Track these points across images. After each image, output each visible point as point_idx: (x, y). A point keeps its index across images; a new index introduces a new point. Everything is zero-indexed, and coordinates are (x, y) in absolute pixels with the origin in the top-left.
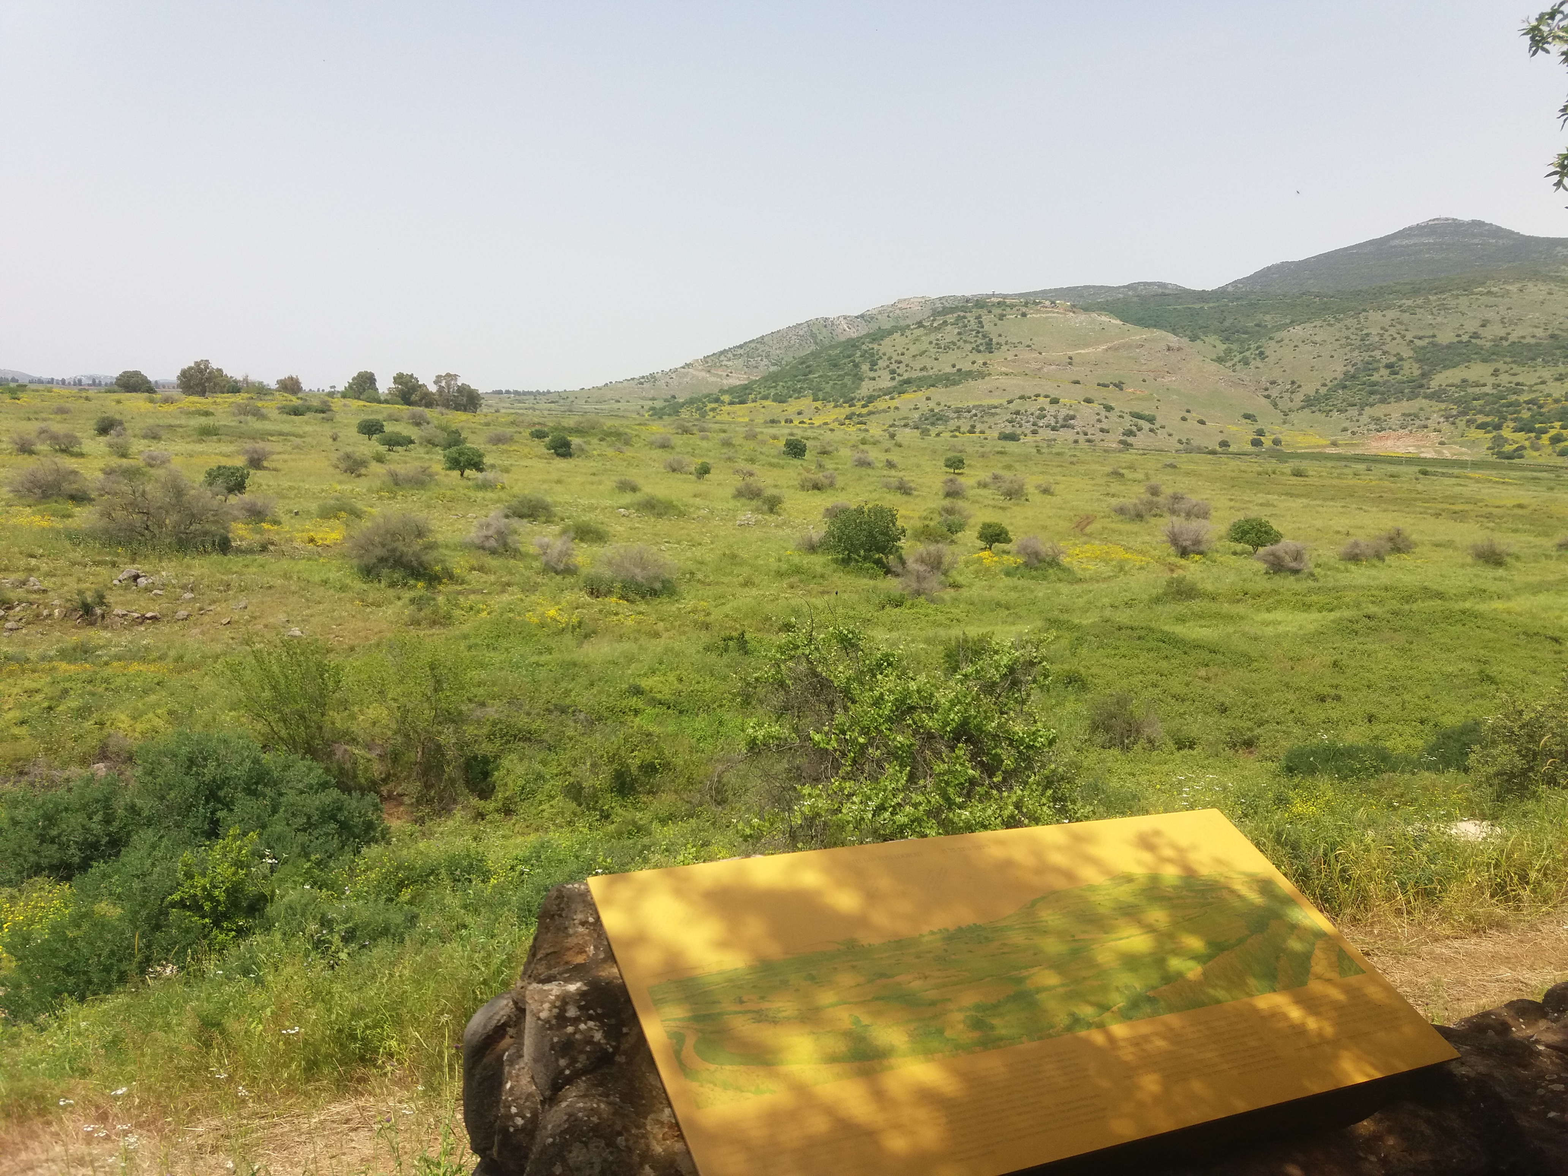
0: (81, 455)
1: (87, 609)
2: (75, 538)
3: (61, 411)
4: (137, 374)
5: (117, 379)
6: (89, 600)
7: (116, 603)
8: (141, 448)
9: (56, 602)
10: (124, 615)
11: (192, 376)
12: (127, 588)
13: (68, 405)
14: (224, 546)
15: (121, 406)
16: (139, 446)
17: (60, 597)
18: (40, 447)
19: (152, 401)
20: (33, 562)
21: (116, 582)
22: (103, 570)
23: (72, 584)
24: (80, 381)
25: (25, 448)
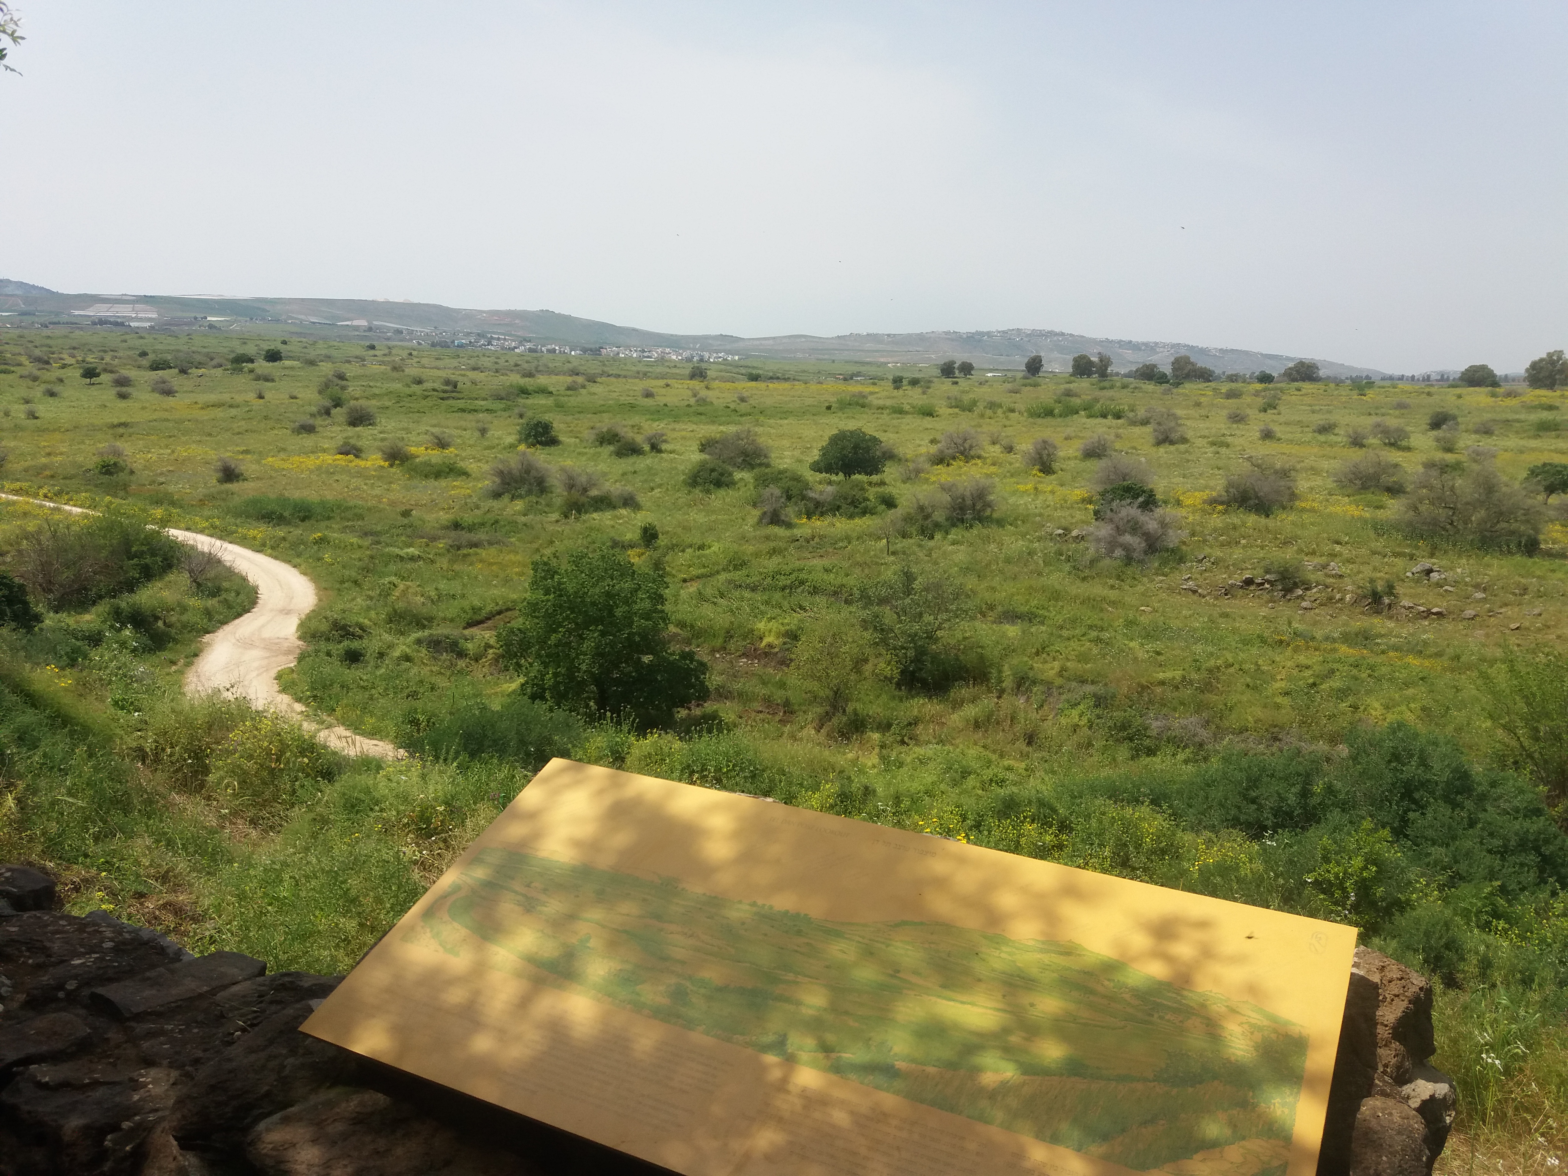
0: (1408, 449)
1: (1376, 598)
2: (1380, 529)
3: (1401, 406)
4: (1484, 368)
5: (1463, 373)
6: (1379, 589)
7: (1405, 595)
8: (1469, 443)
9: (1349, 588)
10: (1410, 607)
11: (1542, 368)
12: (1418, 581)
13: (1408, 401)
14: (1531, 547)
15: (1461, 401)
16: (1467, 441)
17: (1354, 583)
18: (1372, 441)
19: (1494, 395)
20: (1338, 548)
21: (1409, 574)
22: (1400, 562)
23: (1367, 572)
24: (1429, 376)
25: (1357, 442)
